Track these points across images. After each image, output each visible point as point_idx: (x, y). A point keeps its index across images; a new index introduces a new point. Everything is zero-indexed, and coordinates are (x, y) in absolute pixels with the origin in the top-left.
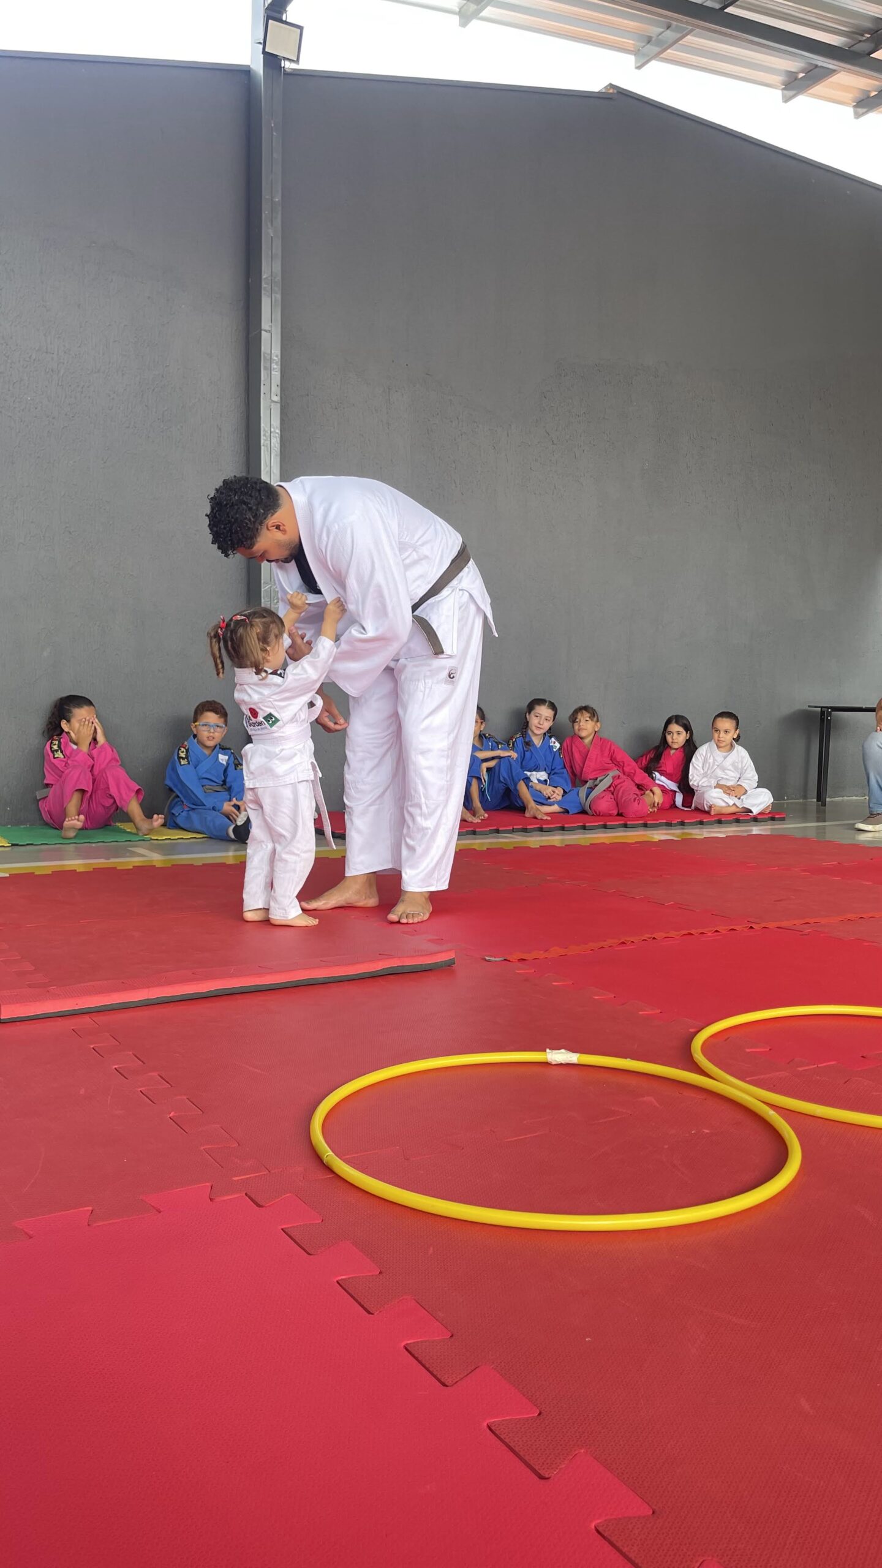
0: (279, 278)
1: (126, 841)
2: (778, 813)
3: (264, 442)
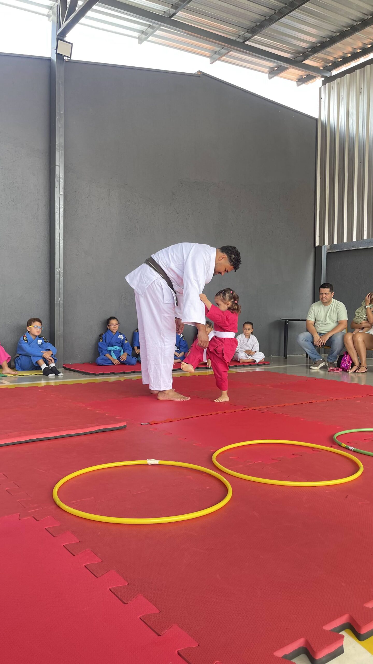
0: (63, 144)
2: (267, 362)
3: (57, 211)
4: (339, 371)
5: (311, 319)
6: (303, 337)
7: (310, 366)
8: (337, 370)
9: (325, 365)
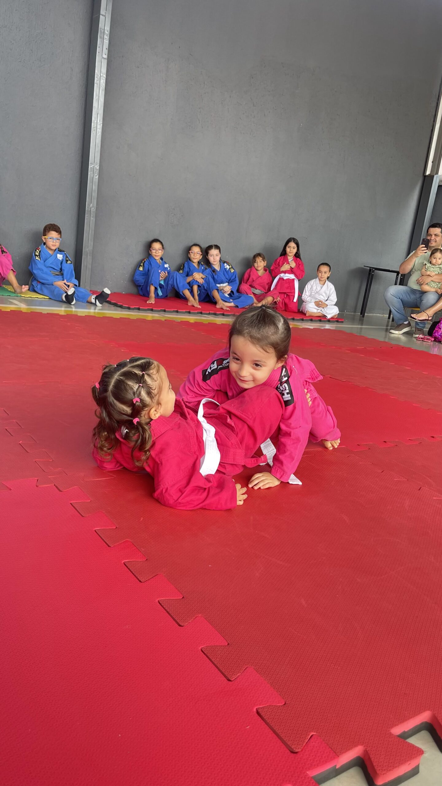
1: (8, 296)
2: (340, 319)
3: (97, 80)
7: (391, 329)
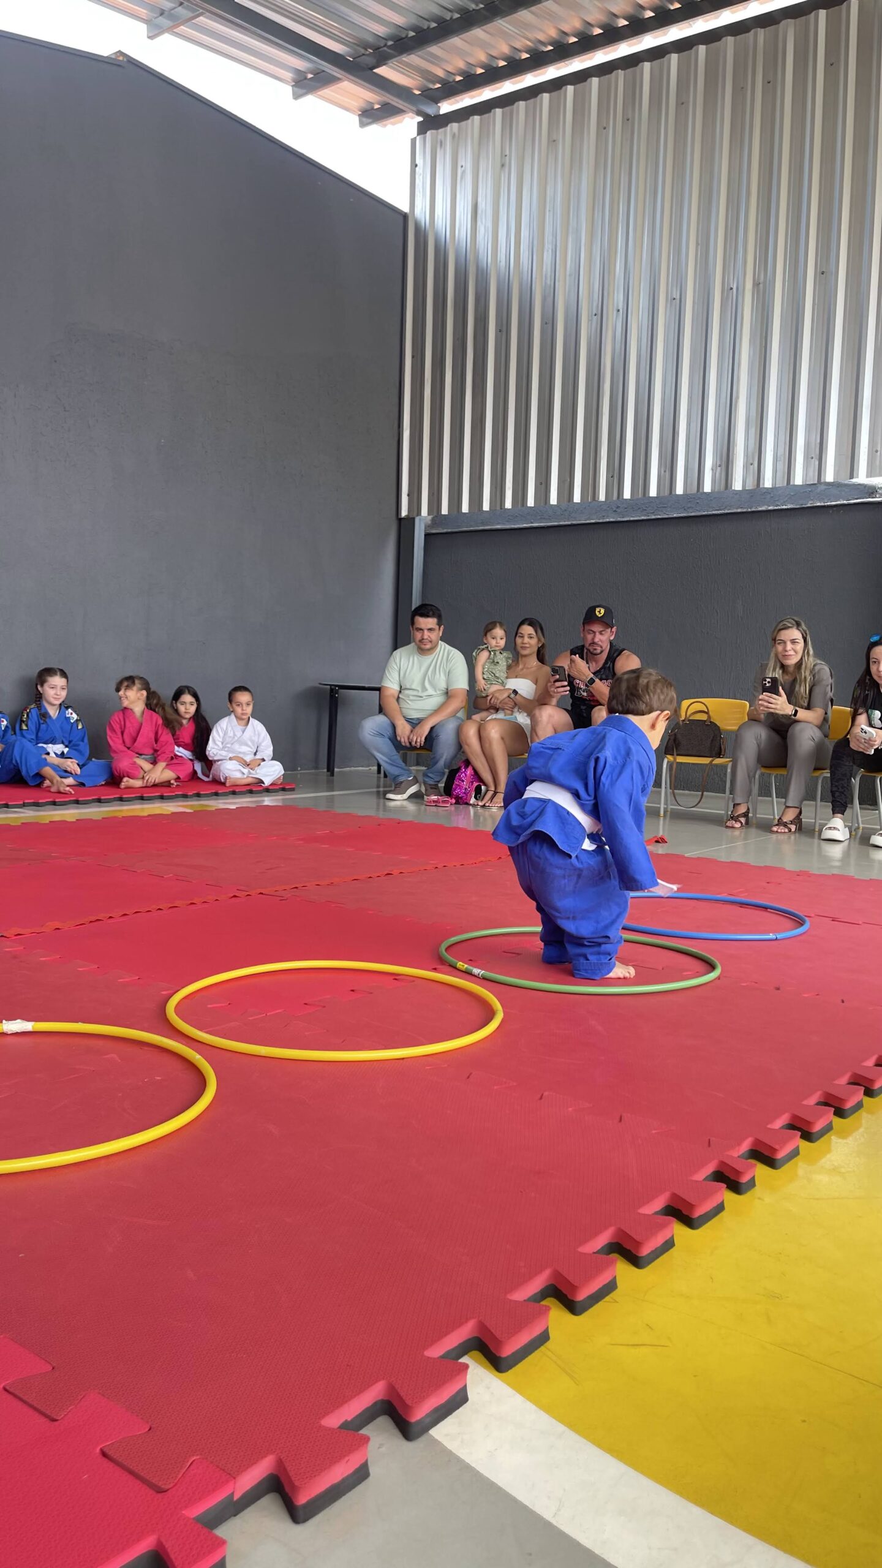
2: (289, 784)
4: (447, 803)
5: (391, 684)
6: (371, 727)
7: (385, 793)
8: (444, 802)
9: (420, 791)
